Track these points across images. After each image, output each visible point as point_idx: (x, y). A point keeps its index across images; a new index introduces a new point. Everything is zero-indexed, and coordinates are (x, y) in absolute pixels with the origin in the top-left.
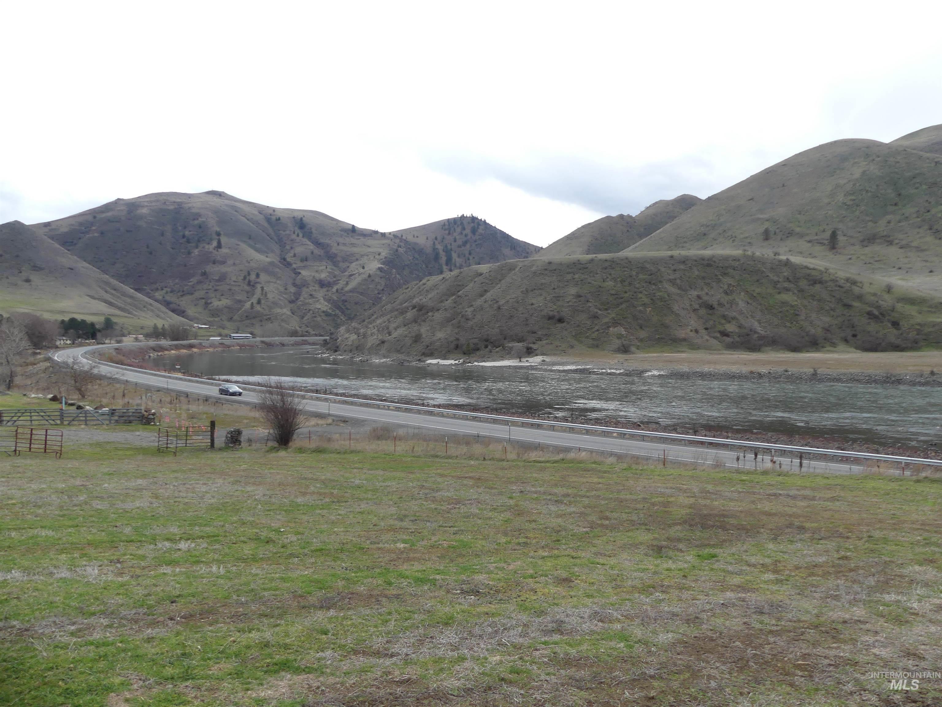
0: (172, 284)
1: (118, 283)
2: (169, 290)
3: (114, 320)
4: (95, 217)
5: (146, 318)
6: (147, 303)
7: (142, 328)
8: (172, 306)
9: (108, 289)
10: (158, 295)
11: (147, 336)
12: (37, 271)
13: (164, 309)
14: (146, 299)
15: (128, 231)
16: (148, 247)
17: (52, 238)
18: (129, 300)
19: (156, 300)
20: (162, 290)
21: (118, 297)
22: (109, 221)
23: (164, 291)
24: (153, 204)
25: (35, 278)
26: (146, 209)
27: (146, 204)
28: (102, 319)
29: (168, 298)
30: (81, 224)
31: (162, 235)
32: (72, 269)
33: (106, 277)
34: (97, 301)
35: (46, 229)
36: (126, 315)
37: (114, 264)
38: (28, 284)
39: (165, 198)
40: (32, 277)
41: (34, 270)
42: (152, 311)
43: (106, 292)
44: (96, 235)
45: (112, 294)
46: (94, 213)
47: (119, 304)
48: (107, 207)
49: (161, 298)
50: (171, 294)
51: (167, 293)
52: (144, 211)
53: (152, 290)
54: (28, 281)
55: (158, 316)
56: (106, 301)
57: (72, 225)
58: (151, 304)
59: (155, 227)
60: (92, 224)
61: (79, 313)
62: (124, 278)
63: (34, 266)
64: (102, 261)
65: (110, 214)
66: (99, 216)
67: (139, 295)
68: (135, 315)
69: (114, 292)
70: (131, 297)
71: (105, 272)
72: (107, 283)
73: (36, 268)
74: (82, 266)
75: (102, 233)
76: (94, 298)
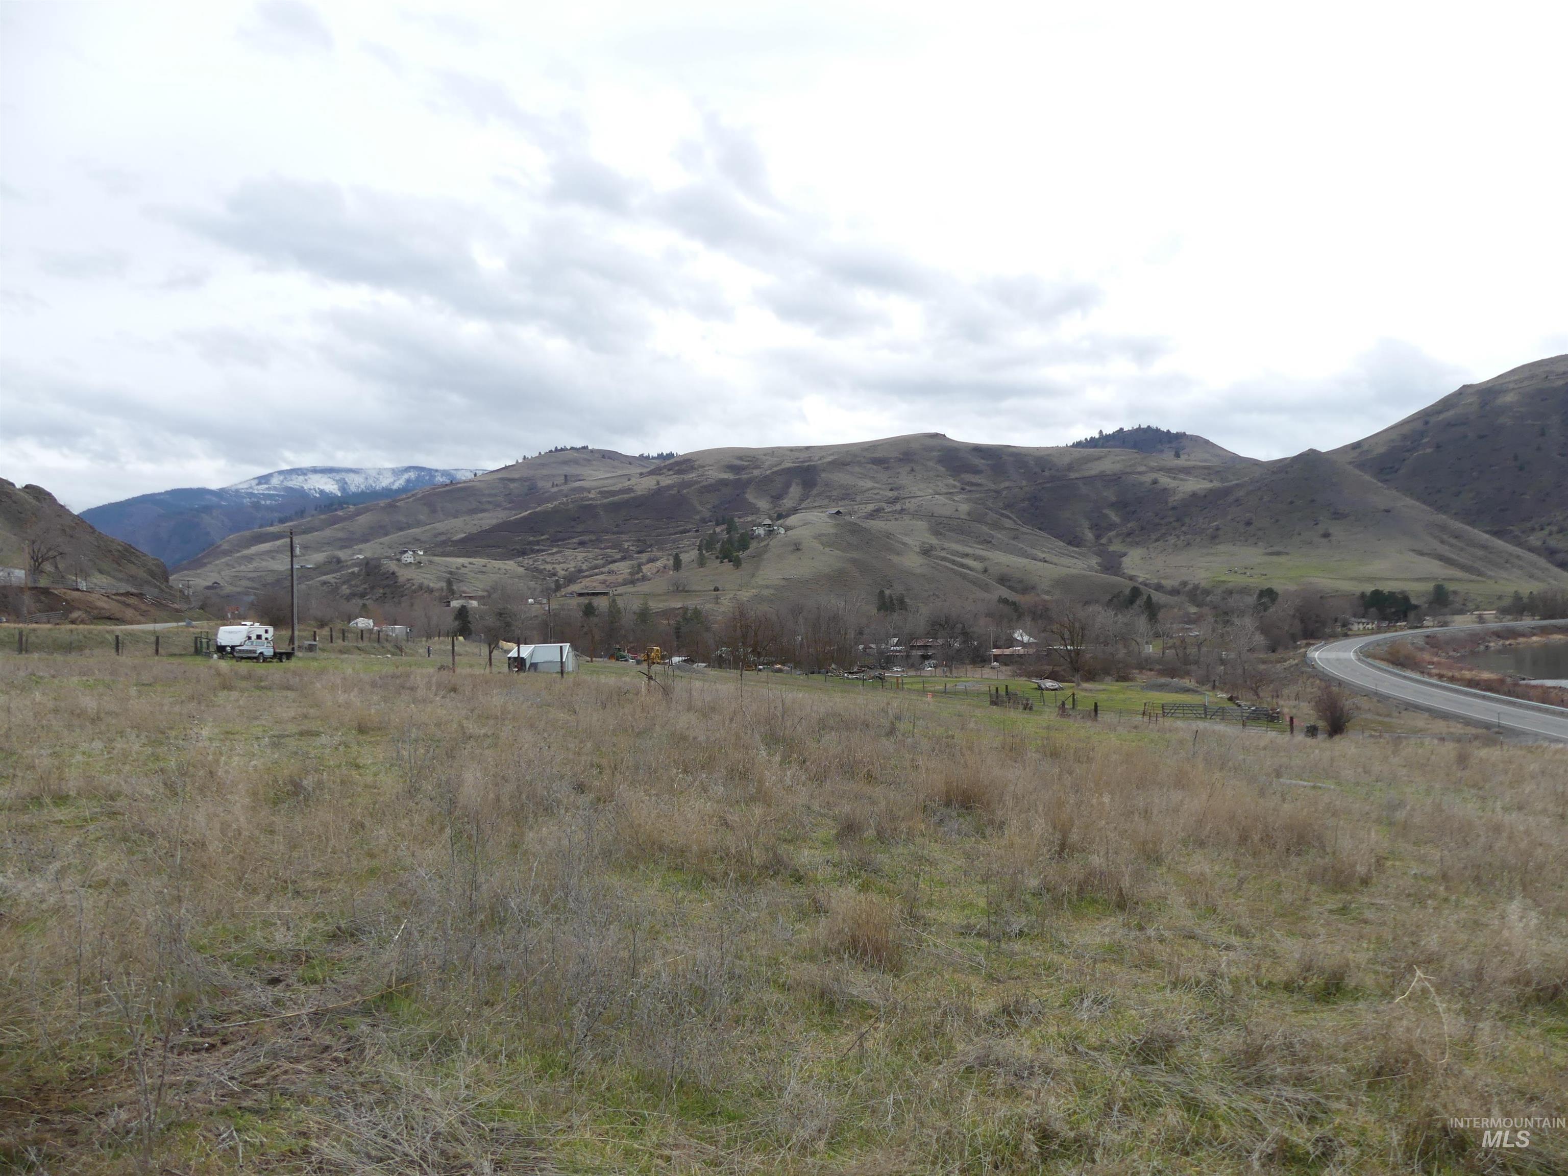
0: (1560, 518)
1: (1461, 525)
2: (1555, 529)
3: (1451, 587)
4: (1427, 423)
5: (1507, 580)
6: (1511, 554)
7: (1500, 598)
8: (1560, 557)
9: (1445, 537)
10: (1534, 540)
11: (1504, 612)
12: (1338, 519)
13: (1542, 562)
14: (1510, 548)
15: (1482, 437)
16: (1516, 458)
17: (1361, 466)
18: (1480, 553)
19: (1531, 550)
20: (1542, 529)
21: (1462, 550)
22: (1450, 424)
23: (1546, 532)
24: (1526, 383)
25: (1337, 530)
26: (1512, 394)
27: (1511, 386)
28: (1430, 586)
29: (1552, 543)
30: (1405, 437)
31: (1543, 434)
32: (1388, 511)
33: (1442, 518)
34: (1425, 558)
35: (1355, 454)
36: (1474, 577)
37: (1457, 494)
38: (1326, 540)
39: (1547, 369)
40: (1331, 531)
41: (1335, 519)
42: (1521, 568)
43: (1442, 542)
44: (1429, 450)
45: (1451, 545)
46: (1425, 416)
47: (1462, 560)
48: (1447, 403)
49: (1539, 543)
50: (1560, 536)
51: (1550, 534)
52: (1509, 398)
53: (1523, 532)
54: (1326, 535)
55: (1531, 576)
56: (1441, 558)
57: (1393, 441)
58: (1518, 557)
59: (1529, 422)
60: (1422, 434)
61: (1396, 579)
62: (1472, 517)
63: (1335, 513)
64: (1439, 491)
65: (1450, 414)
66: (1433, 420)
67: (1499, 543)
68: (1490, 577)
69: (1454, 541)
70: (1484, 547)
71: (1441, 509)
72: (1443, 528)
73: (1338, 516)
74: (1407, 505)
75: (1438, 447)
76: (1421, 553)
